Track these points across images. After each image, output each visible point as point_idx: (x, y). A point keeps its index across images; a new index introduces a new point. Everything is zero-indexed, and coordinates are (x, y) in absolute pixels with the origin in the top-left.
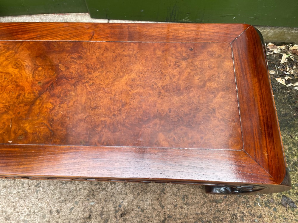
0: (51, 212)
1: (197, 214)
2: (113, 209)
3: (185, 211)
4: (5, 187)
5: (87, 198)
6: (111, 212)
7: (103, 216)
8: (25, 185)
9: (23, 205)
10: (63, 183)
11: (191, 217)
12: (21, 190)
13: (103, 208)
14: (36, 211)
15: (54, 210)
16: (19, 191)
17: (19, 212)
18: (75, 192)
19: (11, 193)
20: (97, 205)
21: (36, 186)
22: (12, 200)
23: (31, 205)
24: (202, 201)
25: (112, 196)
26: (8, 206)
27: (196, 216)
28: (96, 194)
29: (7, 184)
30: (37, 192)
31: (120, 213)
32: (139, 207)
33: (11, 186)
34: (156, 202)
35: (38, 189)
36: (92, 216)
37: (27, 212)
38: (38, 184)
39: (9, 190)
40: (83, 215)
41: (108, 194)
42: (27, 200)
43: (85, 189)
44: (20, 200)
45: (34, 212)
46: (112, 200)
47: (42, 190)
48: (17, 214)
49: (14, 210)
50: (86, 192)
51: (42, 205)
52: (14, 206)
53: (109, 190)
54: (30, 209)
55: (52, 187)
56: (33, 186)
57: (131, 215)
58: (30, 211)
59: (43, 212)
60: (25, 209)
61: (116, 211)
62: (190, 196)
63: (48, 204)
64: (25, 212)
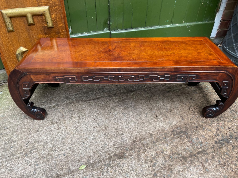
0: (137, 120)
1: (200, 102)
2: (165, 111)
3: (195, 103)
4: (106, 119)
5: (150, 111)
6: (165, 112)
7: (163, 114)
8: (116, 115)
9: (121, 122)
10: (135, 110)
11: (199, 104)
12: (116, 117)
13: (160, 112)
14: (129, 122)
15: (138, 119)
16: (115, 118)
17: (121, 125)
18: (143, 111)
19: (111, 120)
20: (157, 112)
21: (122, 114)
22: (114, 122)
23: (125, 121)
24: (199, 98)
25: (161, 107)
26: (113, 125)
27: (200, 103)
28: (153, 108)
29: (107, 118)
30: (125, 116)
31: (169, 111)
32: (175, 107)
33: (109, 118)
34: (181, 104)
35: (124, 114)
36: (157, 116)
37: (125, 124)
38: (123, 113)
39: (109, 119)
40: (153, 116)
41: (158, 107)
42: (122, 119)
43: (147, 108)
44: (118, 121)
45: (129, 123)
46: (162, 108)
47: (126, 114)
48: (120, 126)
49: (118, 125)
50: (148, 109)
51: (131, 119)
52: (116, 124)
53: (157, 106)
54: (126, 122)
55: (130, 112)
56: (121, 114)
57: (174, 110)
58: (126, 123)
59: (133, 121)
60: (124, 123)
61: (167, 111)
62: (193, 98)
63: (134, 118)
64: (124, 124)
